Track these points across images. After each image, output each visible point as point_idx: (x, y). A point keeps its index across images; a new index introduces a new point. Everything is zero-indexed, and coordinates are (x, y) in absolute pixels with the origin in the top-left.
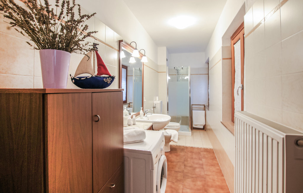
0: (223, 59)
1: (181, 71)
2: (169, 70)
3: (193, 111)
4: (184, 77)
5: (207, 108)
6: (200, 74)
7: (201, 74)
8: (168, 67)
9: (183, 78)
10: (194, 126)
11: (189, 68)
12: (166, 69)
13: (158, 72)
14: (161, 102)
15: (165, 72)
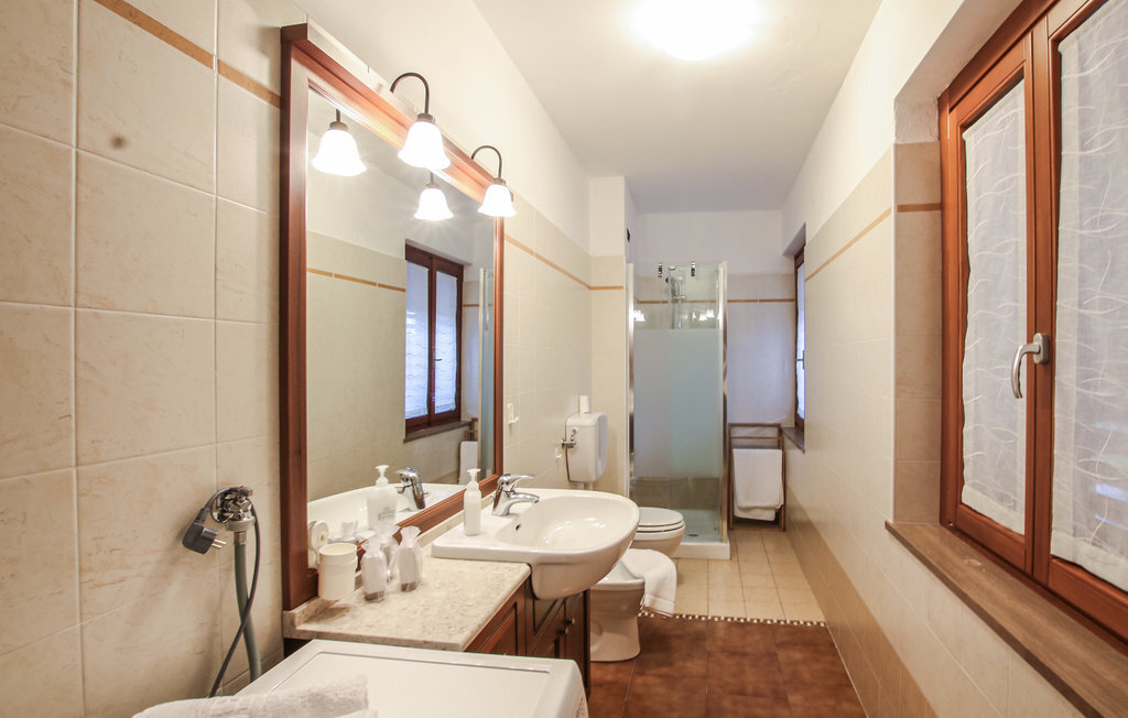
0: (901, 208)
1: (690, 287)
2: (640, 281)
3: (735, 451)
4: (698, 315)
5: (789, 438)
6: (761, 301)
7: (764, 301)
8: (631, 265)
9: (694, 316)
10: (739, 514)
11: (721, 270)
12: (623, 274)
13: (590, 288)
14: (602, 422)
15: (621, 288)
